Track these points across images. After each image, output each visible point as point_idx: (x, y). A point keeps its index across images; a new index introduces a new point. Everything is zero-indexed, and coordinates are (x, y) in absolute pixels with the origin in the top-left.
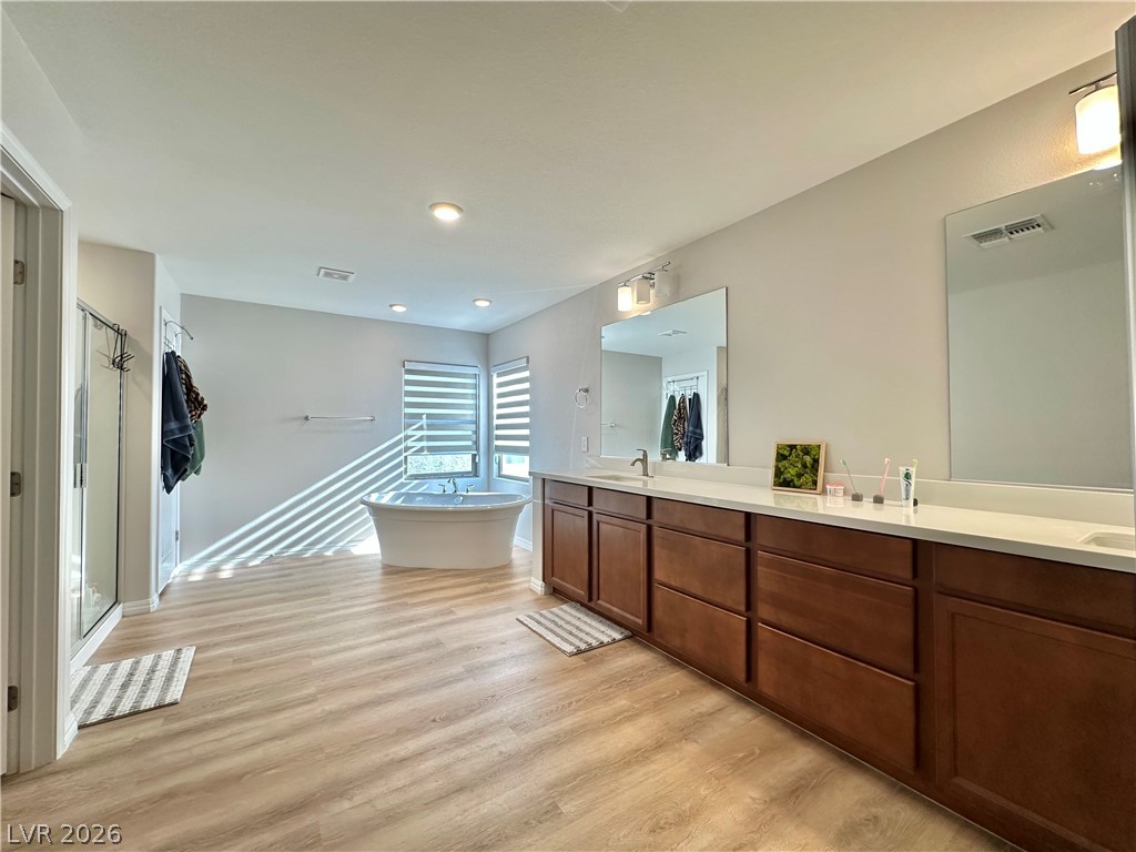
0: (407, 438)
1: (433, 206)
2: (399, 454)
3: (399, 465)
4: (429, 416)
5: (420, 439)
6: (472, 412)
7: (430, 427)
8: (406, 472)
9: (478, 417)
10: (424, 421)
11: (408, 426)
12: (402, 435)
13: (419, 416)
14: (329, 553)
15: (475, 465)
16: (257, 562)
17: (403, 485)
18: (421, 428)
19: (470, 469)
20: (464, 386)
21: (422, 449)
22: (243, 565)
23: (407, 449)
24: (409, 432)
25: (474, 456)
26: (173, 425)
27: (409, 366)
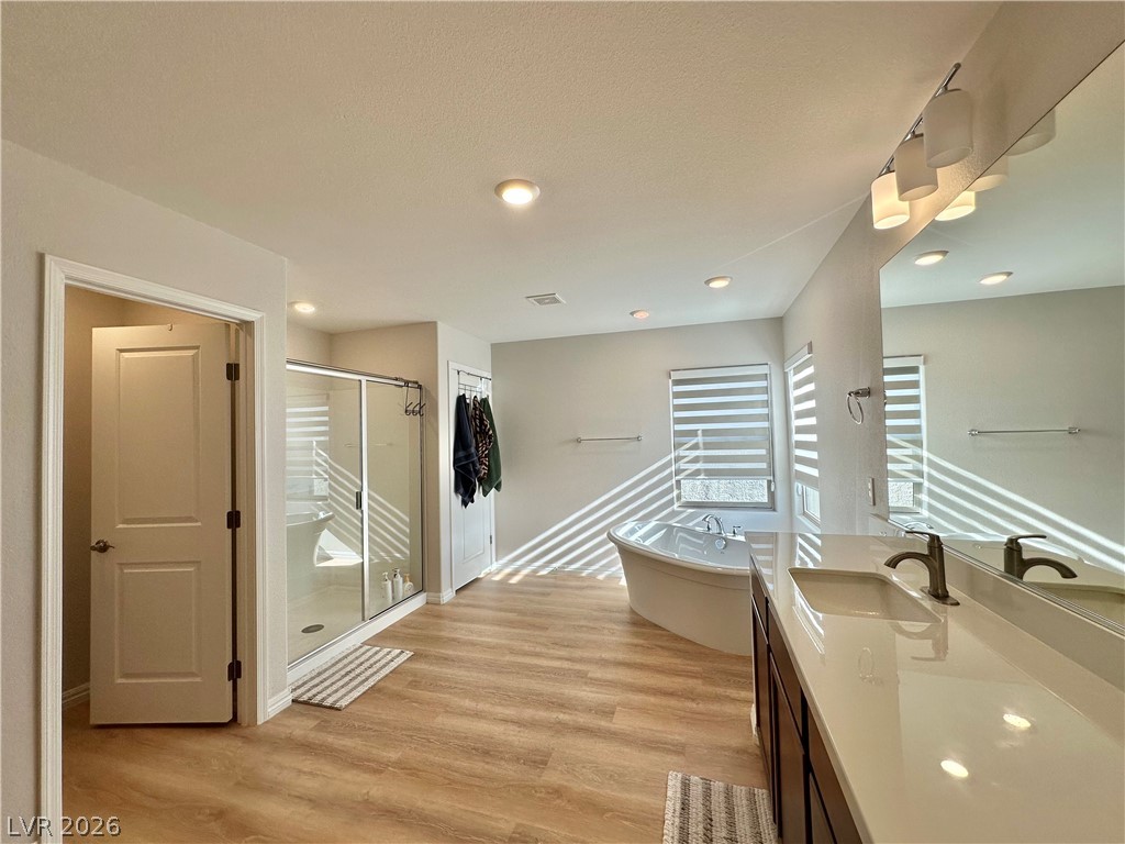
0: (678, 459)
2: (669, 477)
3: (670, 490)
4: (705, 432)
5: (696, 460)
6: (766, 424)
7: (707, 446)
8: (679, 497)
9: (771, 430)
10: (700, 439)
11: (677, 446)
12: (673, 456)
13: (694, 433)
14: (601, 577)
15: (772, 495)
16: (544, 572)
17: (674, 514)
18: (695, 447)
19: (765, 499)
20: (749, 391)
21: (697, 473)
23: (678, 472)
24: (682, 452)
25: (769, 482)
26: (461, 454)
27: (676, 376)
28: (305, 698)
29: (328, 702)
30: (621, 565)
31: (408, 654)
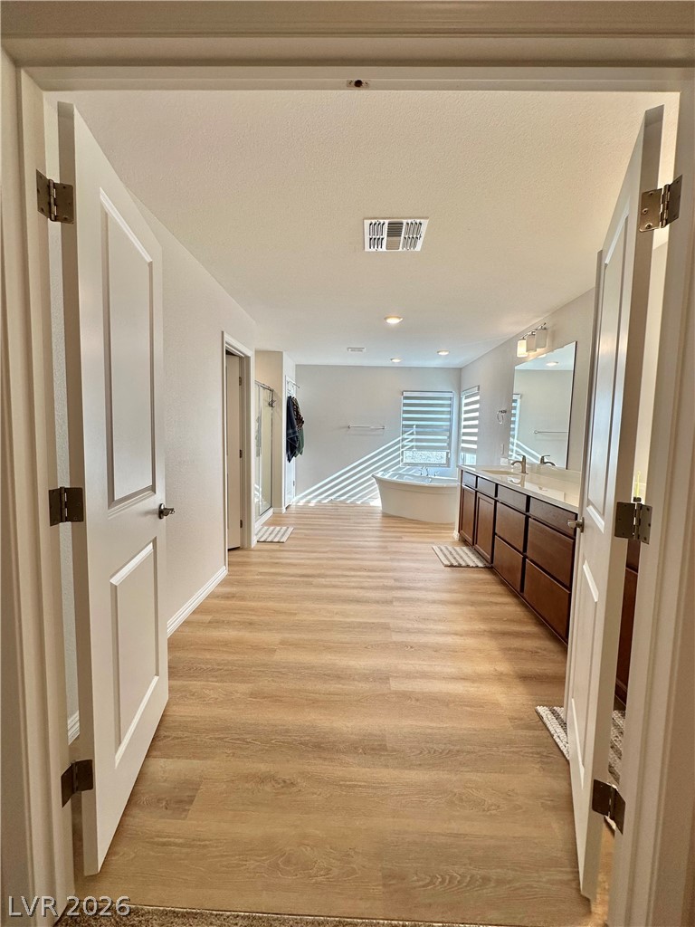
0: (403, 440)
1: (386, 319)
2: (398, 449)
3: (398, 456)
4: (417, 427)
5: (412, 441)
6: (448, 423)
7: (418, 433)
8: (402, 460)
9: (451, 426)
10: (414, 429)
11: (404, 433)
12: (400, 438)
13: (411, 426)
14: (359, 503)
15: (448, 460)
16: (325, 501)
17: (400, 469)
18: (412, 434)
19: (444, 461)
20: (442, 405)
21: (412, 447)
22: (319, 502)
23: (403, 447)
24: (405, 436)
25: (447, 453)
26: (291, 431)
27: (405, 394)
28: (262, 540)
29: (276, 540)
30: (378, 491)
31: (291, 529)
